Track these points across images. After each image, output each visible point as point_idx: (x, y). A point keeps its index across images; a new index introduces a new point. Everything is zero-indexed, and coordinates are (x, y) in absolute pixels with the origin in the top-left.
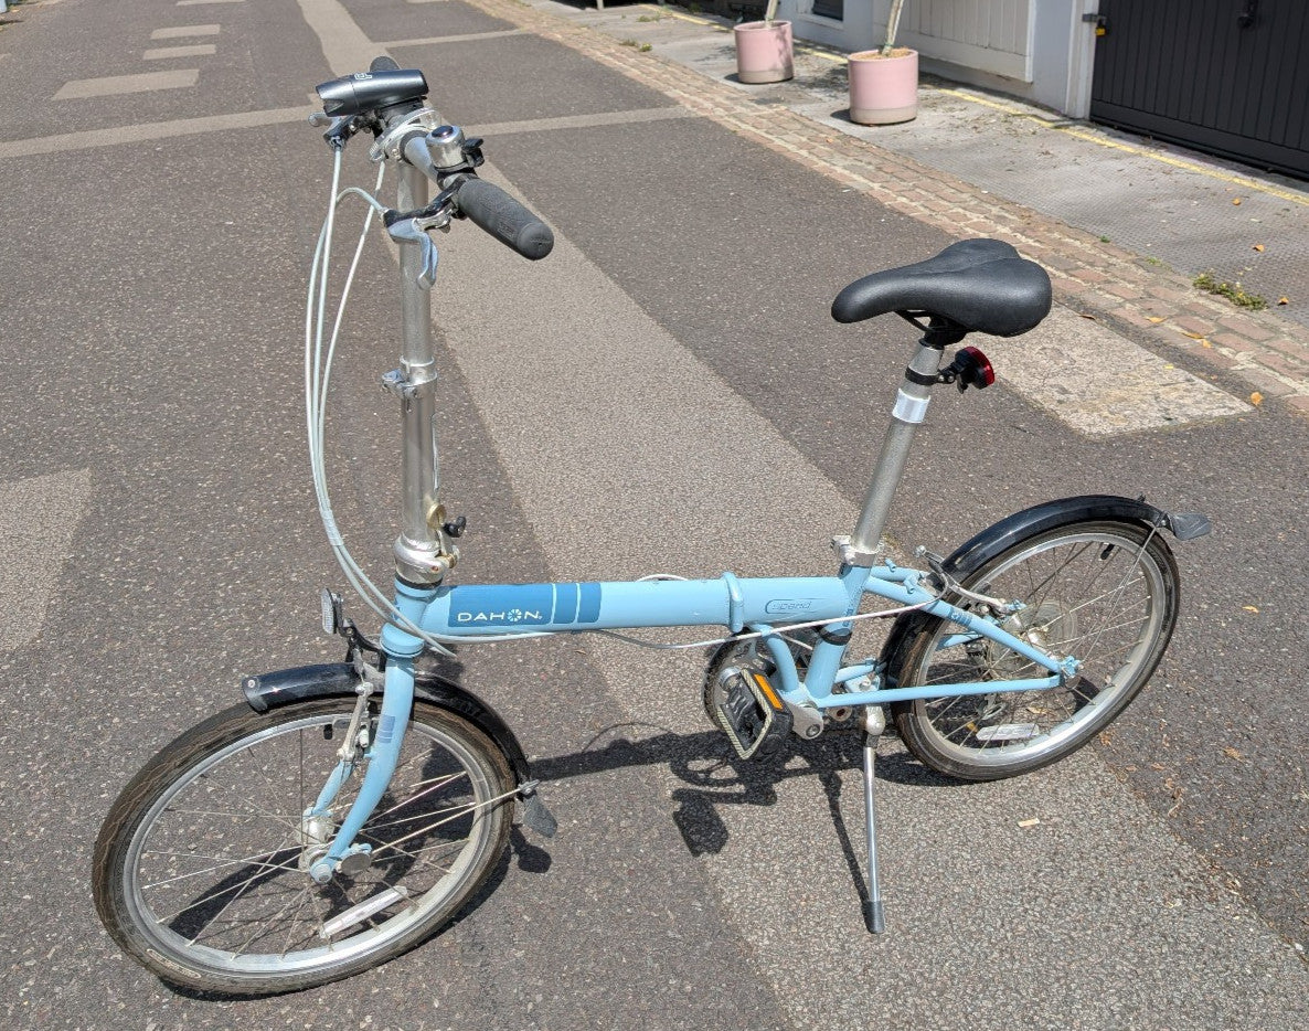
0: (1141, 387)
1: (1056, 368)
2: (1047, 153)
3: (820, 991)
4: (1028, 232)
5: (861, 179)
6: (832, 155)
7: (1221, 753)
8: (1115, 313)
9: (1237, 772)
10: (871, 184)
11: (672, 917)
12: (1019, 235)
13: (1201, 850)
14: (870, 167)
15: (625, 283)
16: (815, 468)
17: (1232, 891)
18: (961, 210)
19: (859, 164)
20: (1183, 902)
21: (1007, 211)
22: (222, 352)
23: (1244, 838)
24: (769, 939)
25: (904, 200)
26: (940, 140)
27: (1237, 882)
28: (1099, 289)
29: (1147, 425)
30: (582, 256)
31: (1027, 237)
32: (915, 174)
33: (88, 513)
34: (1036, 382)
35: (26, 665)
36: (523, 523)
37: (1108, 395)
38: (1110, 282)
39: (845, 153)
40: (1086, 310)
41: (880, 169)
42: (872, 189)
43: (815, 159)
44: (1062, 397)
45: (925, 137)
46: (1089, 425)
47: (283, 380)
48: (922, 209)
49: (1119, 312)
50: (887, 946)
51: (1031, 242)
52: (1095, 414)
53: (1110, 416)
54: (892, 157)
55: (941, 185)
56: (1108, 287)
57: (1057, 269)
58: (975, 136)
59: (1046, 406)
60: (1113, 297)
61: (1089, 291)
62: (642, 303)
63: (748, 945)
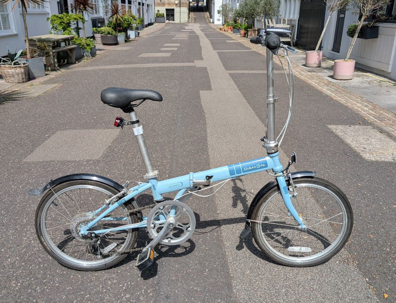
0: (389, 151)
1: (365, 143)
2: (389, 91)
3: (237, 257)
4: (373, 110)
5: (330, 92)
6: (324, 86)
7: (368, 235)
8: (391, 133)
9: (371, 240)
10: (332, 94)
11: (209, 235)
12: (370, 111)
13: (350, 254)
14: (333, 90)
15: (254, 108)
16: (285, 155)
17: (354, 264)
18: (355, 103)
19: (331, 89)
20: (339, 263)
21: (369, 104)
22: (155, 111)
23: (364, 254)
25: (340, 98)
26: (357, 85)
27: (357, 262)
28: (389, 126)
29: (386, 160)
30: (246, 101)
31: (372, 111)
32: (346, 93)
33: (117, 137)
34: (358, 145)
35: (95, 162)
36: (208, 154)
37: (378, 151)
38: (392, 125)
39: (327, 85)
40: (382, 131)
41: (336, 90)
42: (332, 95)
43: (319, 86)
44: (364, 150)
45: (352, 84)
46: (368, 157)
47: (166, 118)
48: (344, 101)
49: (392, 133)
50: (257, 252)
51: (373, 112)
52: (372, 155)
53: (376, 156)
54: (341, 88)
55: (353, 96)
56: (391, 126)
57: (378, 120)
58: (368, 85)
59: (358, 151)
60: (392, 129)
61: (385, 126)
62: (256, 113)
63: (224, 244)
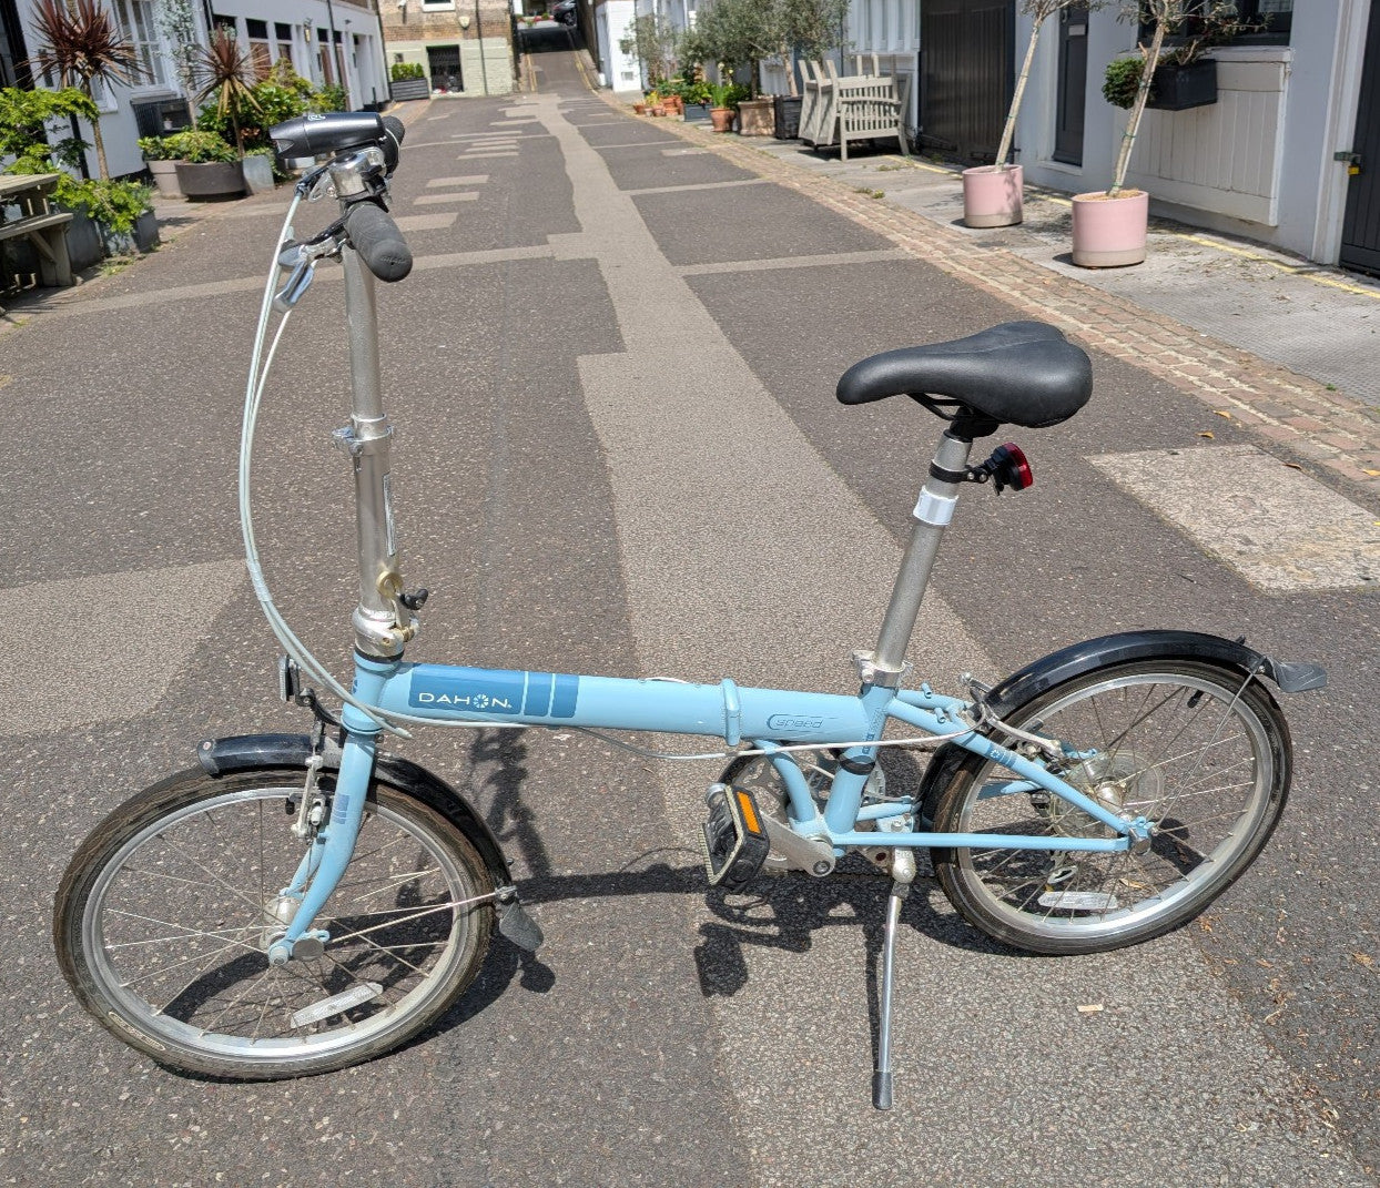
0: (1341, 543)
1: (1244, 517)
2: (1283, 298)
3: (801, 1164)
4: (1244, 377)
5: (1072, 321)
6: (1045, 296)
7: (1349, 958)
8: (1327, 463)
9: (1364, 982)
10: (1080, 325)
11: (662, 1058)
12: (1233, 380)
13: (1297, 1068)
14: (1084, 309)
15: (795, 413)
16: (944, 602)
17: (1327, 1123)
18: (1173, 353)
19: (1073, 305)
20: (1260, 1127)
21: (1225, 355)
23: (1355, 1061)
24: (761, 1097)
25: (1113, 341)
26: (1165, 283)
27: (1335, 1112)
28: (1314, 438)
29: (1338, 583)
30: (761, 386)
31: (1241, 381)
32: (1132, 317)
33: (235, 598)
34: (1218, 530)
35: (135, 733)
36: (629, 636)
37: (1299, 549)
38: (1327, 432)
39: (1058, 293)
40: (1293, 459)
41: (1094, 311)
42: (1080, 329)
43: (1027, 300)
44: (1244, 548)
45: (1147, 281)
46: (1270, 579)
47: (445, 489)
48: (1131, 351)
49: (1333, 463)
50: (890, 1125)
51: (1245, 387)
52: (1279, 568)
53: (1296, 571)
54: (1109, 299)
55: (1157, 327)
56: (1324, 436)
57: (1269, 416)
58: (1205, 281)
59: (1223, 556)
60: (1328, 447)
61: (1302, 439)
62: (807, 432)
63: (736, 1102)
